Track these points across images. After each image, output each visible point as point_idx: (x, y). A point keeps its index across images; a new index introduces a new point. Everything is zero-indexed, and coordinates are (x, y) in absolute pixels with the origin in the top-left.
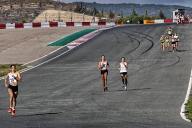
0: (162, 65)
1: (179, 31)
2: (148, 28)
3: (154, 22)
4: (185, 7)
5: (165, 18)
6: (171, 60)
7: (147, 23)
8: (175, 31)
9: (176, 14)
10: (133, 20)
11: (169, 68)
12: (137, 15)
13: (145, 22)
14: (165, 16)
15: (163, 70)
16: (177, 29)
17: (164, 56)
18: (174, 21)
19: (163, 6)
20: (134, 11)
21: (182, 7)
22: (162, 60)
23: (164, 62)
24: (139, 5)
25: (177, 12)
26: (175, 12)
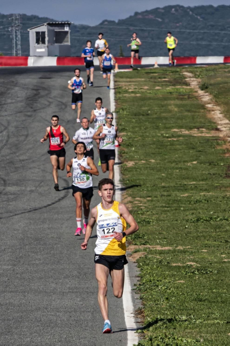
0: (12, 205)
1: (55, 93)
6: (40, 190)
8: (42, 93)
9: (40, 38)
11: (36, 215)
15: (20, 224)
16: (48, 89)
17: (15, 176)
18: (32, 63)
22: (10, 189)
23: (17, 196)
25: (43, 33)
26: (37, 33)
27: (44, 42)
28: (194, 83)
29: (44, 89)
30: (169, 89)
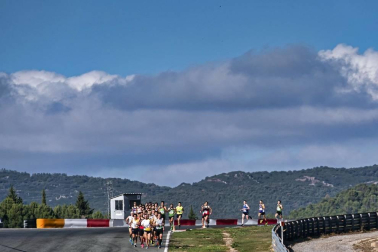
1: (123, 250)
2: (47, 241)
3: (62, 225)
4: (142, 185)
5: (91, 213)
7: (46, 226)
8: (114, 250)
9: (118, 206)
10: (10, 213)
12: (20, 201)
13: (40, 223)
14: (91, 205)
16: (119, 247)
18: (111, 224)
19: (85, 179)
20: (12, 192)
21: (136, 183)
24: (26, 175)
25: (121, 201)
26: (116, 201)
27: (121, 209)
28: (229, 241)
29: (116, 246)
30: (209, 247)
